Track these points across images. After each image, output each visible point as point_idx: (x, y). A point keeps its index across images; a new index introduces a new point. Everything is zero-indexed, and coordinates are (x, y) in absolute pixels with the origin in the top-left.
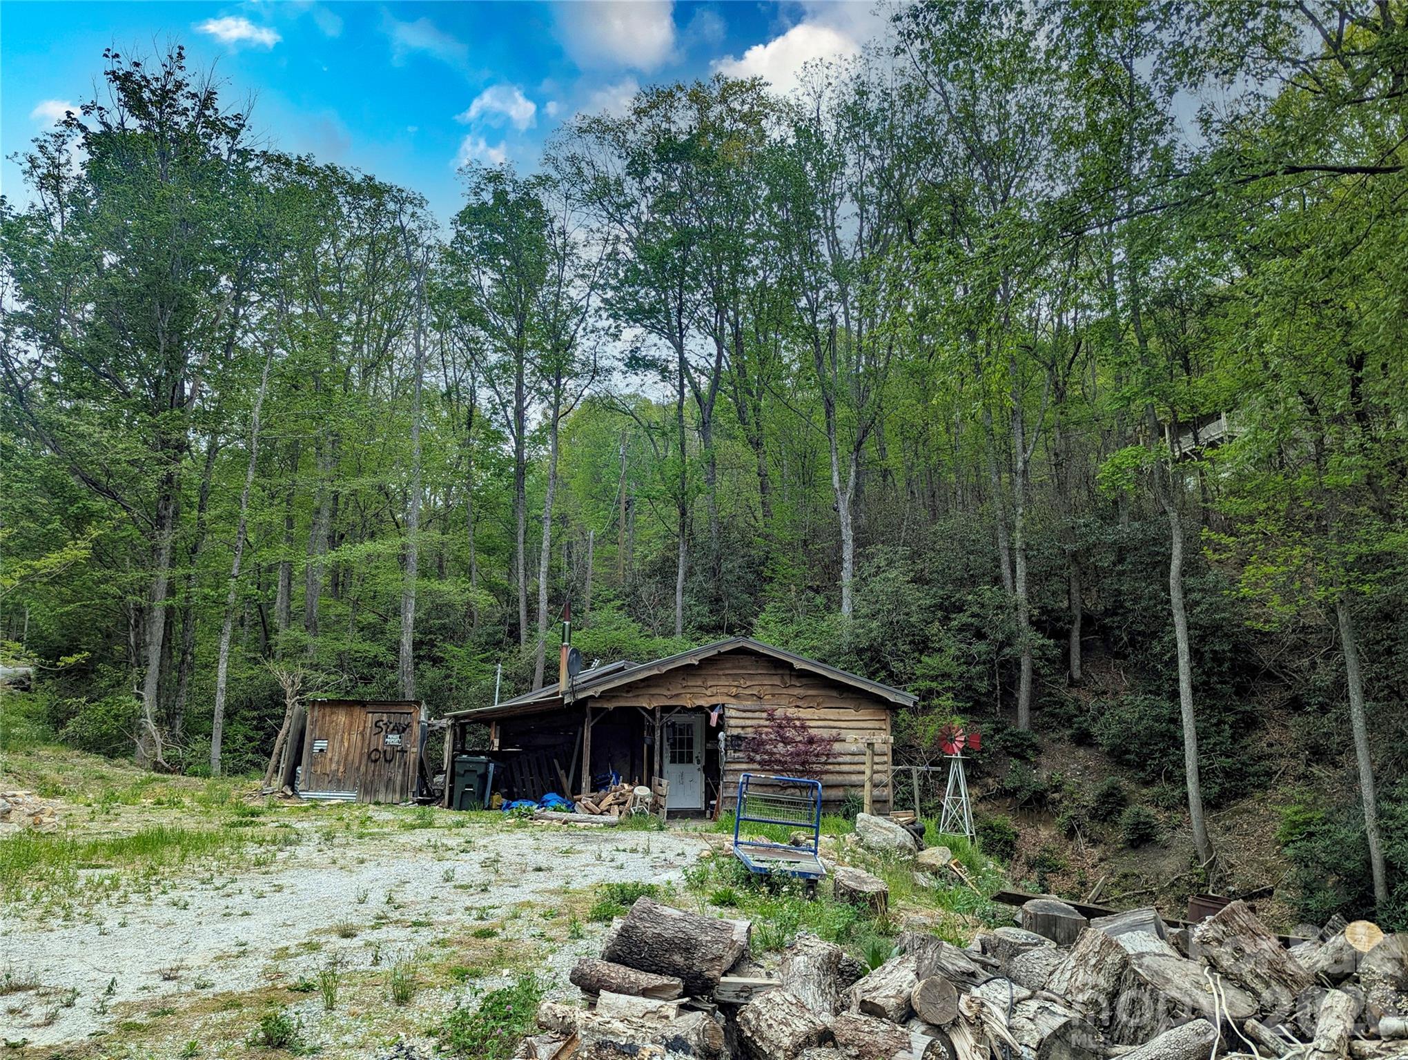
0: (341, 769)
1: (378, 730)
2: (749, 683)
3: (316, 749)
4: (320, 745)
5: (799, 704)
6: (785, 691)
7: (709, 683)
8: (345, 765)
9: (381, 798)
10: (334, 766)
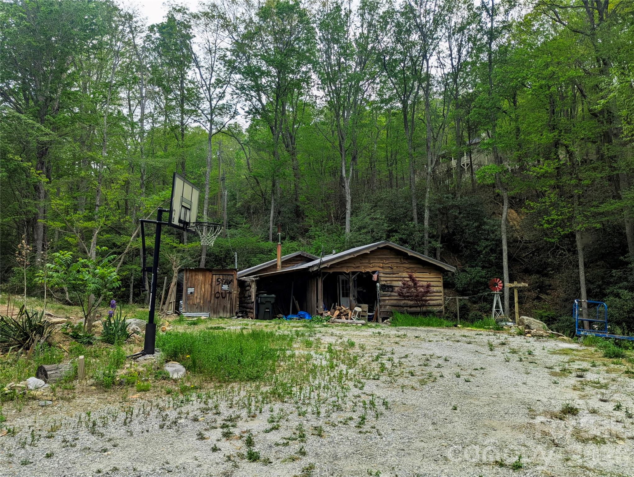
0: (202, 302)
1: (218, 283)
2: (387, 262)
3: (189, 292)
4: (190, 290)
5: (408, 271)
6: (402, 265)
7: (371, 262)
8: (203, 299)
9: (221, 315)
10: (198, 300)
